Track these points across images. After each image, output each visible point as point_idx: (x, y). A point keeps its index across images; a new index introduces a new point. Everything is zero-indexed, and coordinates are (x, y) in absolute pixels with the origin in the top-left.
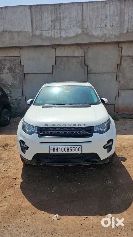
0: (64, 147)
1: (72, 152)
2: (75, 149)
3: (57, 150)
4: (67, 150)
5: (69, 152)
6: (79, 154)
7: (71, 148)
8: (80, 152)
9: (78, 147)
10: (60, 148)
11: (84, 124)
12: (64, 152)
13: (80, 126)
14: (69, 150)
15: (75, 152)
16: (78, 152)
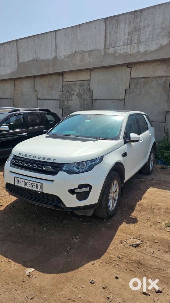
0: (26, 181)
1: (33, 189)
2: (35, 185)
3: (21, 182)
4: (29, 185)
5: (30, 188)
6: (39, 192)
7: (32, 184)
8: (40, 190)
9: (39, 184)
10: (23, 181)
11: (53, 159)
12: (26, 187)
13: (48, 161)
14: (30, 185)
15: (36, 189)
16: (38, 190)
